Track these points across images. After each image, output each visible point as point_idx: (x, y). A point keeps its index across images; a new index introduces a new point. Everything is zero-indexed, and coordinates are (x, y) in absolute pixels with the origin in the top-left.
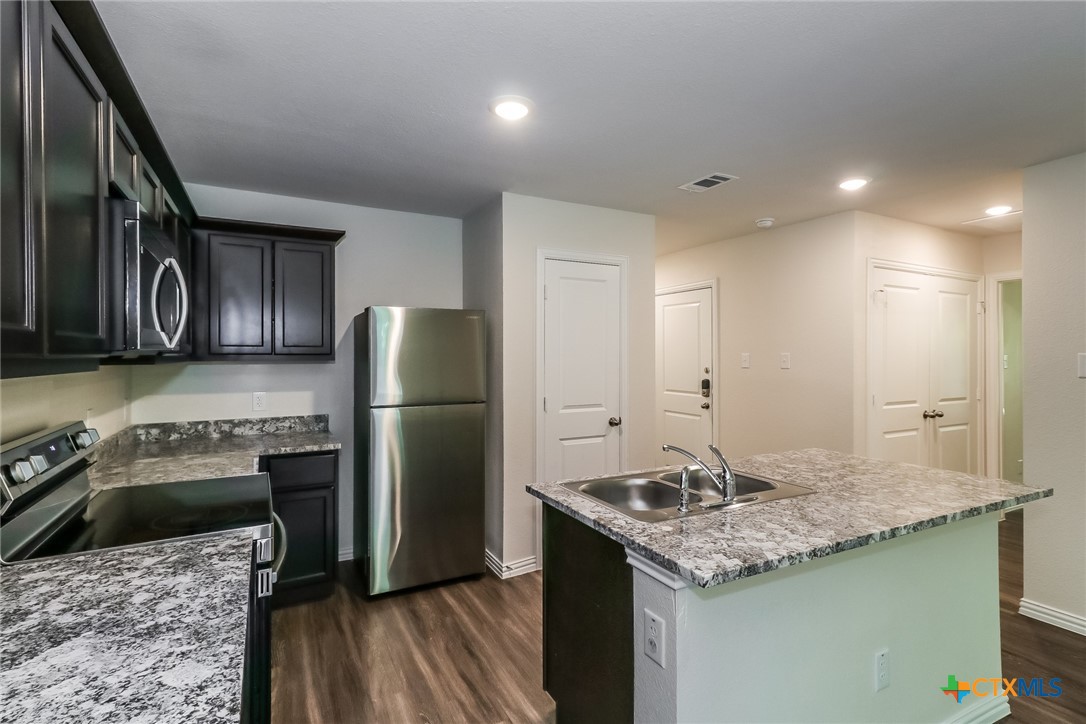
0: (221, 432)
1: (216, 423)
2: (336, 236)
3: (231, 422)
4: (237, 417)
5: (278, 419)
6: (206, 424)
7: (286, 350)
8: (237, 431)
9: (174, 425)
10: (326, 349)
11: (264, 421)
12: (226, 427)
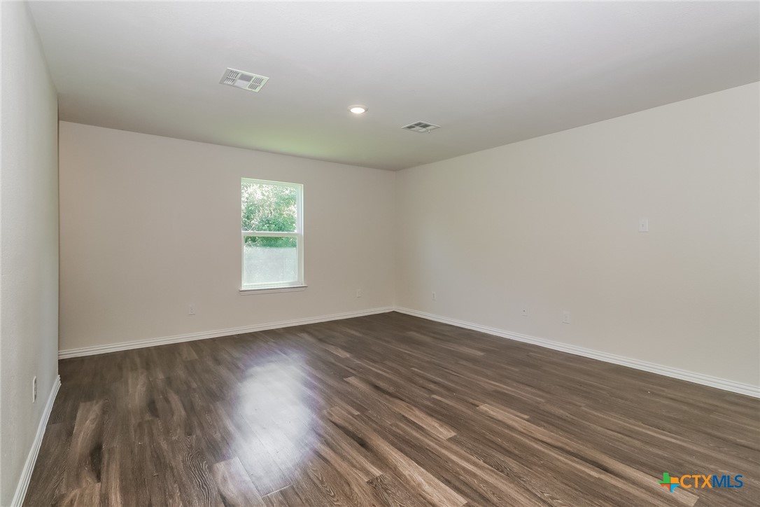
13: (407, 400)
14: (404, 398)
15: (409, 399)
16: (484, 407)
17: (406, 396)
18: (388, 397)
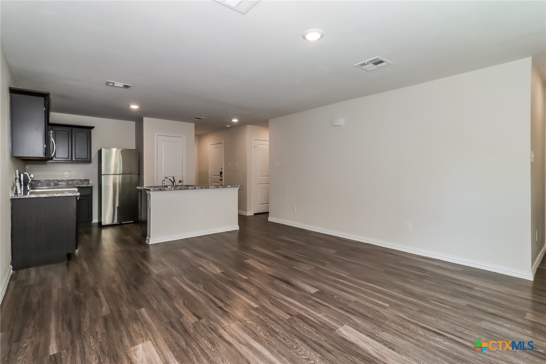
0: (55, 183)
1: (53, 180)
2: (92, 128)
3: (57, 180)
4: (60, 179)
5: (73, 180)
6: (50, 181)
7: (76, 160)
8: (59, 183)
9: (39, 180)
10: (89, 160)
11: (68, 181)
12: (56, 182)
13: (265, 275)
14: (267, 276)
15: (264, 275)
16: (218, 271)
17: (266, 277)
18: (278, 276)
